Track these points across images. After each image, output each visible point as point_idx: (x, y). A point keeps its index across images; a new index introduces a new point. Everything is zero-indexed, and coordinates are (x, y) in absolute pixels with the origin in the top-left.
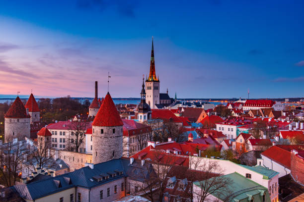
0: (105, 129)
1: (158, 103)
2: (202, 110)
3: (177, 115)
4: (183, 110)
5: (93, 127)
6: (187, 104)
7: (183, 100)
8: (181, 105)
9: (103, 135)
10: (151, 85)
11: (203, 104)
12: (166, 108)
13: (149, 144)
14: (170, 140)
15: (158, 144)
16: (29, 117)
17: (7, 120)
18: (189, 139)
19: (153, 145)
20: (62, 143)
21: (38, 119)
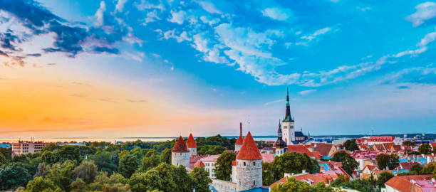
0: (247, 162)
1: (294, 140)
2: (331, 146)
3: (311, 150)
4: (315, 146)
5: (237, 160)
6: (319, 140)
7: (315, 137)
8: (313, 142)
9: (245, 167)
10: (287, 124)
11: (333, 140)
12: (300, 144)
13: (286, 175)
14: (304, 171)
15: (293, 175)
16: (189, 151)
17: (173, 154)
18: (321, 170)
19: (289, 176)
20: (214, 173)
21: (195, 153)
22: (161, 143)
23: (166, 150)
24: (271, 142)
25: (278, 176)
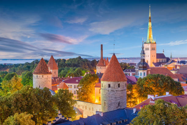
0: (112, 84)
1: (155, 62)
3: (173, 72)
4: (178, 68)
5: (102, 82)
6: (181, 62)
7: (177, 59)
8: (176, 64)
9: (110, 89)
10: (149, 46)
12: (163, 66)
14: (167, 93)
15: (157, 97)
16: (51, 73)
17: (35, 76)
18: (186, 93)
20: (77, 95)
21: (57, 75)
23: (27, 73)
24: (131, 64)
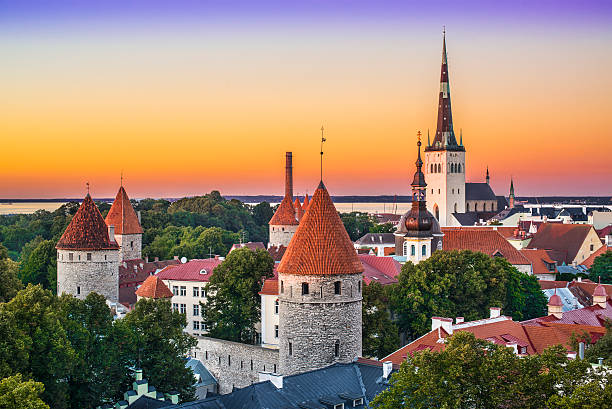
0: (313, 283)
1: (462, 210)
2: (585, 231)
3: (518, 245)
4: (533, 230)
5: (281, 277)
6: (544, 212)
7: (532, 200)
9: (307, 299)
10: (442, 158)
11: (589, 211)
13: (436, 324)
14: (495, 313)
15: (461, 325)
16: (115, 247)
17: (63, 255)
18: (552, 310)
19: (448, 327)
20: (200, 318)
21: (137, 252)
22: (17, 217)
23: (38, 245)
25: (412, 325)
